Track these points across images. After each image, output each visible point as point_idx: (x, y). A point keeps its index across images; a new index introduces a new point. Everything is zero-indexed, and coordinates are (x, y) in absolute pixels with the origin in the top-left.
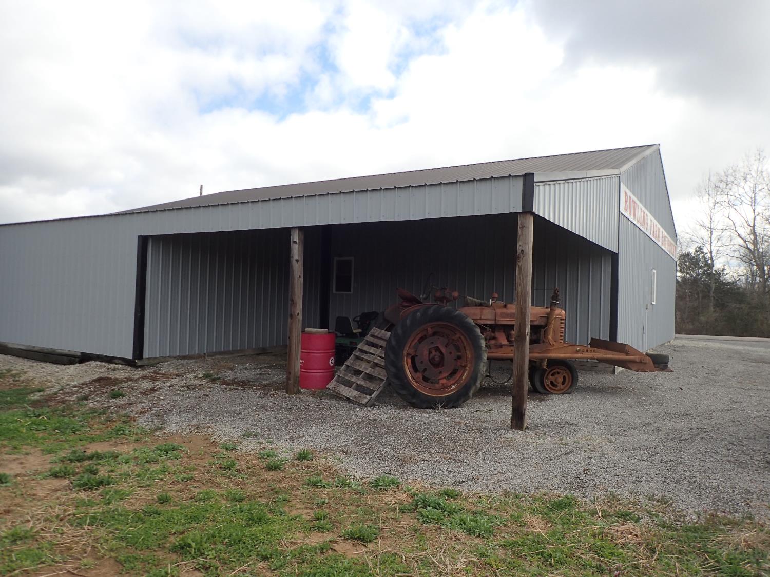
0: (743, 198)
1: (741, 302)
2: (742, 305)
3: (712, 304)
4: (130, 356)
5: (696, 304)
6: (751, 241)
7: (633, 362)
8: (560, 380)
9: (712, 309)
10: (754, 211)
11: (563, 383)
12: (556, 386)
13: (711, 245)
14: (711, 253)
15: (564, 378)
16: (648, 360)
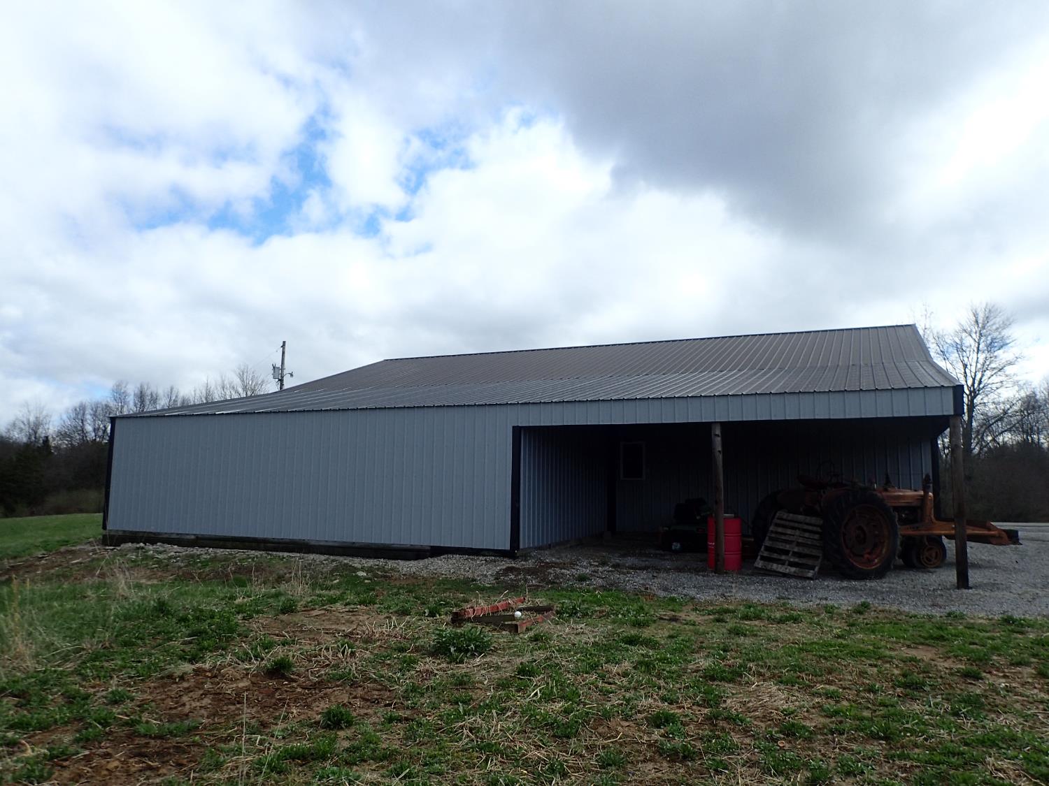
4: (508, 547)
7: (993, 536)
8: (934, 555)
11: (936, 558)
12: (930, 561)
15: (937, 553)
16: (1004, 535)
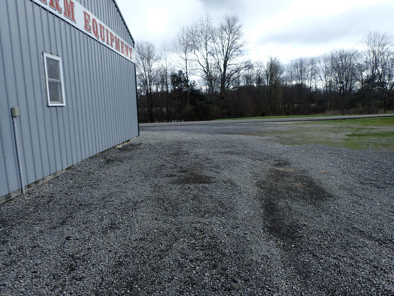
0: (201, 43)
1: (202, 100)
2: (203, 102)
3: (188, 102)
5: (180, 103)
6: (206, 67)
9: (189, 105)
10: (206, 50)
13: (186, 69)
14: (187, 73)
